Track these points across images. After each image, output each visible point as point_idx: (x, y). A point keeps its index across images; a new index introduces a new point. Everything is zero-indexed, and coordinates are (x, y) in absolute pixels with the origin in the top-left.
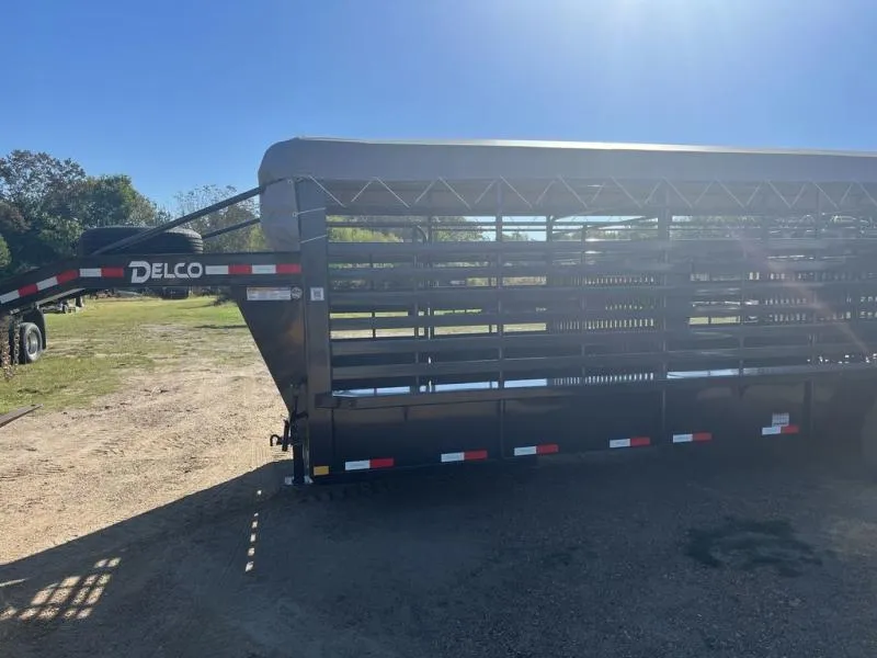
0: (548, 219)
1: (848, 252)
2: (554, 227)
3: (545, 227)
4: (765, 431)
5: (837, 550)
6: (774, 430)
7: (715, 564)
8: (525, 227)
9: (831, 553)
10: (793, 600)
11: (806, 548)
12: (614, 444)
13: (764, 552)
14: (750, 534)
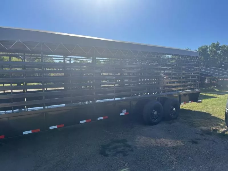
0: (64, 56)
1: (140, 68)
2: (66, 59)
3: (63, 59)
4: (121, 114)
5: (137, 146)
6: (123, 114)
7: (107, 155)
8: (57, 58)
9: (136, 147)
10: (126, 164)
11: (130, 146)
12: (81, 122)
13: (120, 149)
14: (117, 144)
